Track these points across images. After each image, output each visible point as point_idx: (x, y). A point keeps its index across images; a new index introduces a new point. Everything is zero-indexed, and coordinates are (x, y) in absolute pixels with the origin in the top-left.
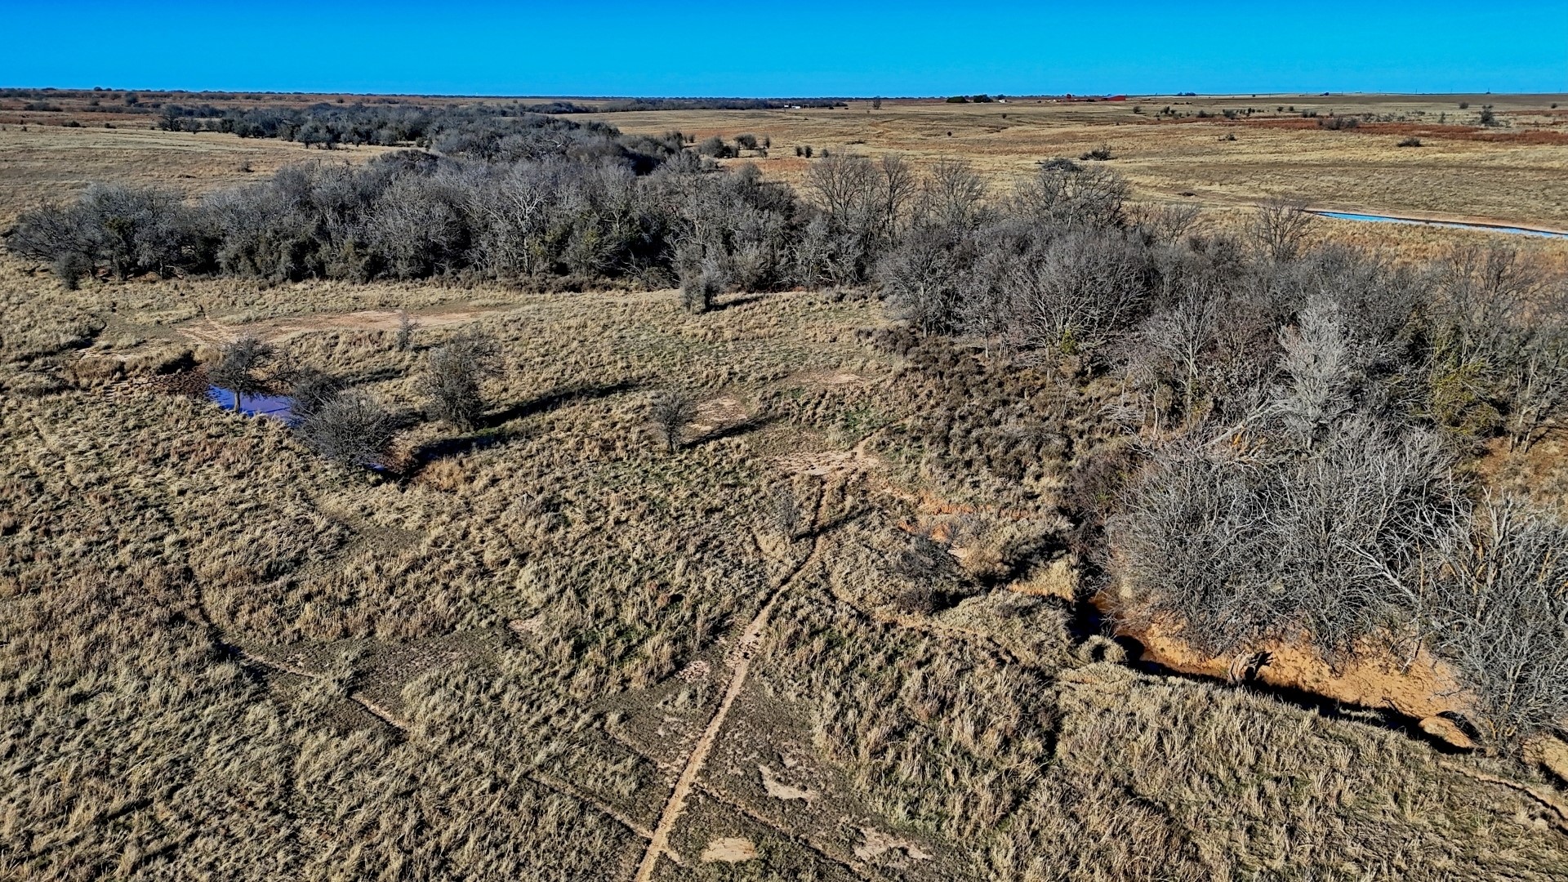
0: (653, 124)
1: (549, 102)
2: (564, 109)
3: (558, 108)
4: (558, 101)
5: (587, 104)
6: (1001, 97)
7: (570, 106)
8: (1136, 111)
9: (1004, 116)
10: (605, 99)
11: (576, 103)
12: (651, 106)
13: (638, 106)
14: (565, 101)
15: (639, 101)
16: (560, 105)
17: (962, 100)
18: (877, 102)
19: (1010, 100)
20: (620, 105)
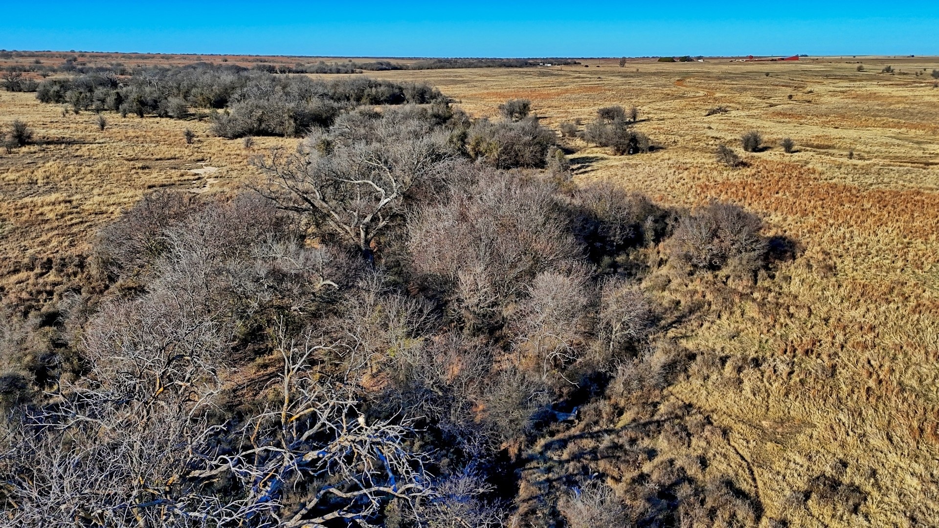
0: (463, 82)
1: (373, 61)
2: (384, 67)
3: (380, 66)
4: (380, 60)
5: (401, 62)
6: (700, 58)
7: (389, 64)
8: (860, 69)
9: (767, 74)
10: (416, 59)
11: (393, 62)
12: (448, 65)
13: (439, 64)
14: (385, 60)
15: (440, 61)
16: (382, 64)
17: (672, 60)
18: (623, 62)
19: (707, 60)
20: (426, 63)
